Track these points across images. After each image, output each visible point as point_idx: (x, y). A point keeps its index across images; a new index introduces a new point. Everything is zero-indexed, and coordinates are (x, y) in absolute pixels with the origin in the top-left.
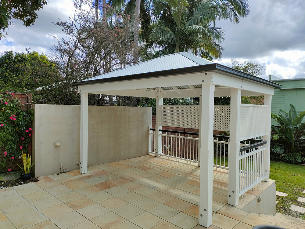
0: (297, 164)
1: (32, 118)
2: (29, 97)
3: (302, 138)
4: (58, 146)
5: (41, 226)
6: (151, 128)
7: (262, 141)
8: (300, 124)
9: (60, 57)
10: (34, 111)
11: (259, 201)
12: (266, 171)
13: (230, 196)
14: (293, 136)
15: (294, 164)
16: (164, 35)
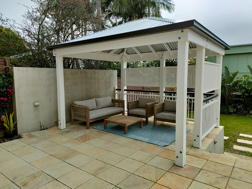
0: (230, 114)
1: (11, 80)
2: (7, 61)
3: (234, 93)
4: (38, 106)
5: (34, 177)
6: (117, 89)
7: (214, 94)
8: (233, 83)
9: (31, 25)
10: (13, 73)
11: (215, 143)
12: (217, 119)
13: (195, 140)
14: (227, 92)
15: (228, 114)
16: (122, 7)
